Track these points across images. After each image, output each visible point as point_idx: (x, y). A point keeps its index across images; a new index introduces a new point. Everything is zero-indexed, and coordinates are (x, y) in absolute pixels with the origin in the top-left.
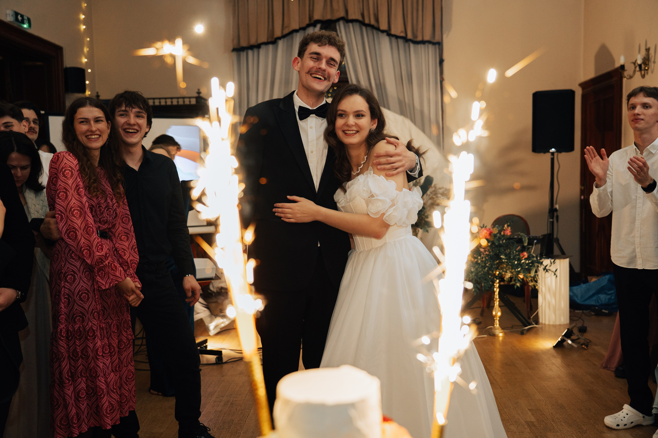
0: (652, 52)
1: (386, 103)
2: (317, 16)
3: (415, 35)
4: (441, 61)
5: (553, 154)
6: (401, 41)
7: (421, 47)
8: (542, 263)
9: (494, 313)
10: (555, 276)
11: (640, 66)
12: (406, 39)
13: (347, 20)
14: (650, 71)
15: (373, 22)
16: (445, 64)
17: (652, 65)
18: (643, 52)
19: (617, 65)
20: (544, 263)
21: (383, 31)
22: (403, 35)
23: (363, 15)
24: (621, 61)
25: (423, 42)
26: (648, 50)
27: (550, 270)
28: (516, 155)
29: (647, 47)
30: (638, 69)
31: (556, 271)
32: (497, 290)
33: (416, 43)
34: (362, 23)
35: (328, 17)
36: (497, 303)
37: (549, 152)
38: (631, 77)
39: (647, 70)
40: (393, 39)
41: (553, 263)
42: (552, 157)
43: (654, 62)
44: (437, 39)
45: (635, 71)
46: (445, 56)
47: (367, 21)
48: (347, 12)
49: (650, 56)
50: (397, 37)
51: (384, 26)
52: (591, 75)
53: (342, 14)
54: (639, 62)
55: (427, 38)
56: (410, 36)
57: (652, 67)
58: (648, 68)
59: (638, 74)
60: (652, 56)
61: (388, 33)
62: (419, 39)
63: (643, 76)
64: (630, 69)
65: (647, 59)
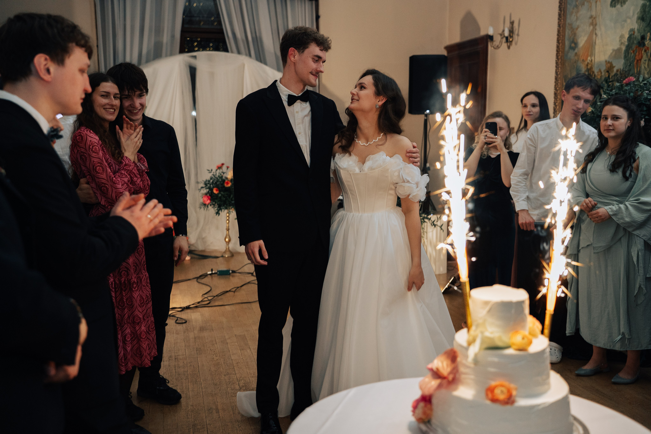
0: (516, 25)
1: (262, 59)
4: (318, 17)
5: (426, 115)
8: (430, 219)
10: (442, 231)
11: (507, 38)
14: (513, 43)
16: (321, 21)
17: (515, 37)
18: (508, 24)
19: (483, 33)
20: (431, 219)
24: (489, 30)
26: (512, 23)
27: (437, 225)
29: (512, 21)
30: (504, 40)
31: (442, 225)
37: (423, 113)
38: (498, 47)
39: (511, 42)
41: (439, 219)
42: (426, 118)
43: (518, 35)
45: (501, 42)
46: (321, 12)
49: (514, 29)
52: (456, 39)
54: (507, 34)
57: (516, 39)
58: (512, 40)
59: (505, 45)
60: (516, 29)
63: (509, 48)
64: (497, 39)
65: (511, 31)
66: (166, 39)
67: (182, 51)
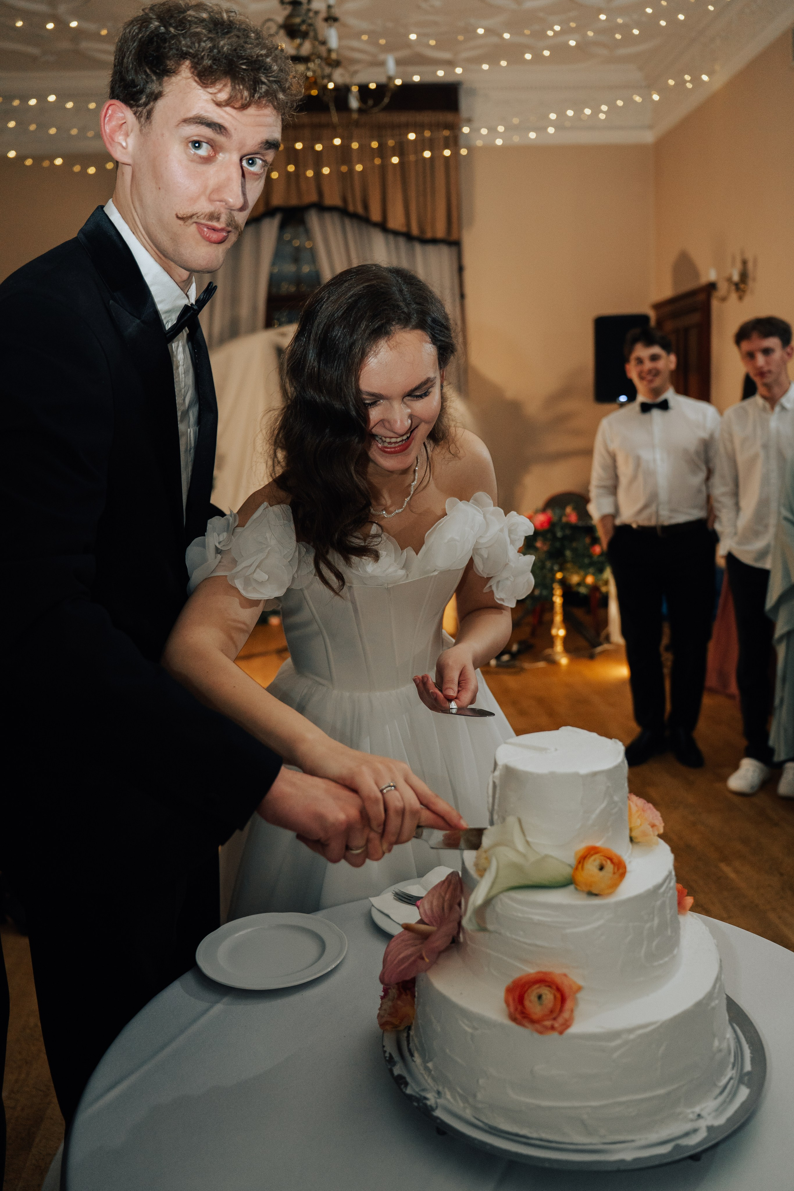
0: (750, 265)
2: (277, 200)
3: (422, 229)
4: (461, 269)
6: (402, 241)
7: (431, 249)
9: (554, 632)
11: (737, 285)
12: (409, 237)
13: (321, 207)
14: (748, 291)
15: (360, 210)
16: (466, 274)
17: (750, 283)
18: (739, 265)
19: (703, 281)
21: (376, 225)
22: (404, 229)
23: (345, 200)
24: (712, 275)
25: (434, 241)
26: (745, 263)
28: (569, 405)
29: (744, 259)
30: (733, 288)
32: (558, 600)
33: (425, 241)
34: (343, 212)
35: (294, 201)
36: (558, 618)
37: (615, 401)
38: (724, 299)
39: (744, 290)
40: (391, 237)
43: (755, 279)
44: (454, 237)
45: (729, 292)
47: (351, 208)
48: (320, 193)
49: (748, 270)
50: (396, 233)
51: (376, 216)
52: (668, 292)
53: (313, 198)
54: (736, 278)
55: (440, 233)
56: (415, 231)
57: (751, 286)
58: (747, 288)
59: (734, 296)
60: (751, 272)
61: (383, 227)
62: (429, 235)
63: (741, 298)
64: (723, 288)
65: (744, 276)
66: (244, 311)
67: (269, 324)
